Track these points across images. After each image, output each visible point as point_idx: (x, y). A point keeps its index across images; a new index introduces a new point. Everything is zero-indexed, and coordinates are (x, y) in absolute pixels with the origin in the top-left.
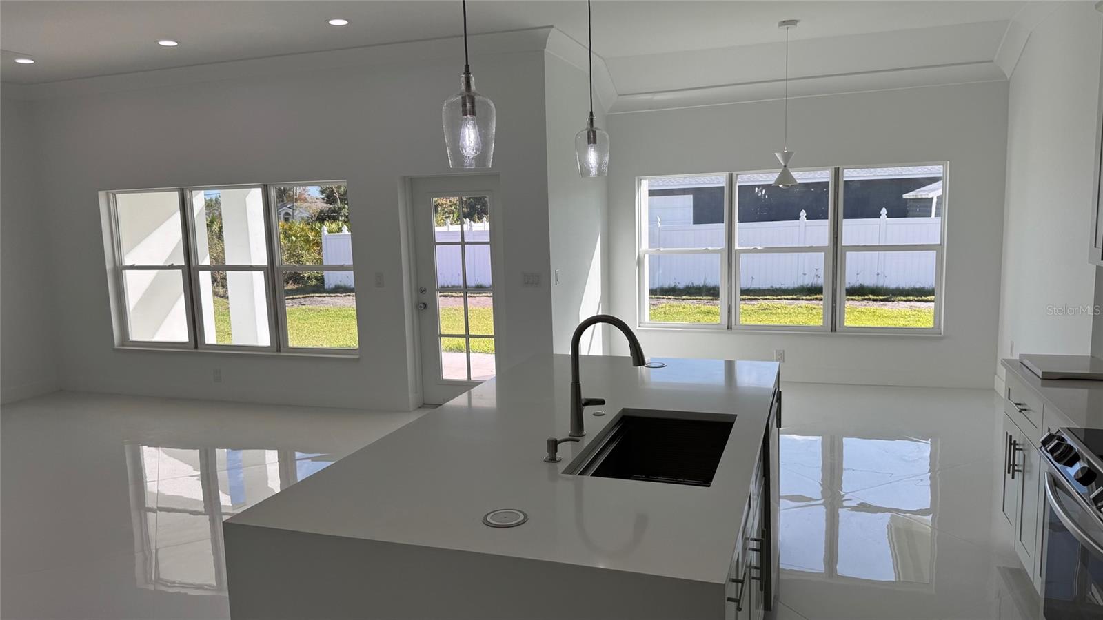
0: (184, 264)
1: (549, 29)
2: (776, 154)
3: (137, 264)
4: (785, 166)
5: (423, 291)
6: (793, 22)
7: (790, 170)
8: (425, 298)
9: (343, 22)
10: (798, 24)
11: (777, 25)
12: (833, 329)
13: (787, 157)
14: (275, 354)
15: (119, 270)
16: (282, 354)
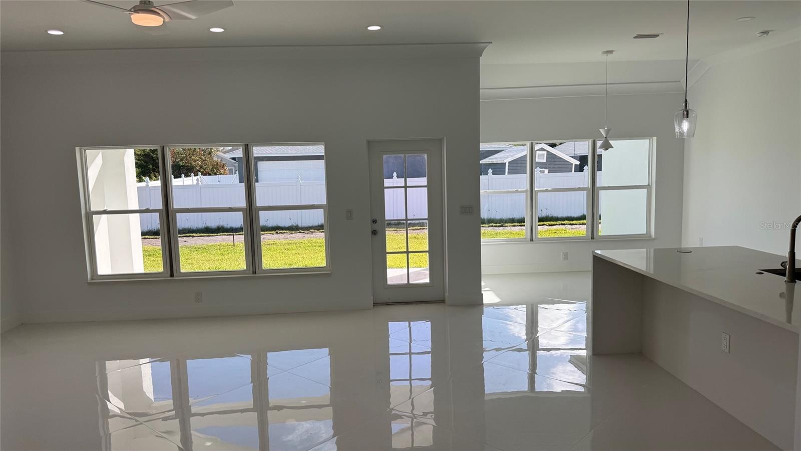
0: (162, 208)
1: (488, 44)
2: (600, 130)
3: (109, 209)
4: (606, 137)
5: (374, 221)
6: (611, 52)
7: (608, 139)
8: (376, 227)
9: (377, 28)
10: (614, 52)
11: (601, 53)
12: (593, 238)
13: (607, 132)
14: (252, 275)
15: (90, 215)
16: (257, 275)
